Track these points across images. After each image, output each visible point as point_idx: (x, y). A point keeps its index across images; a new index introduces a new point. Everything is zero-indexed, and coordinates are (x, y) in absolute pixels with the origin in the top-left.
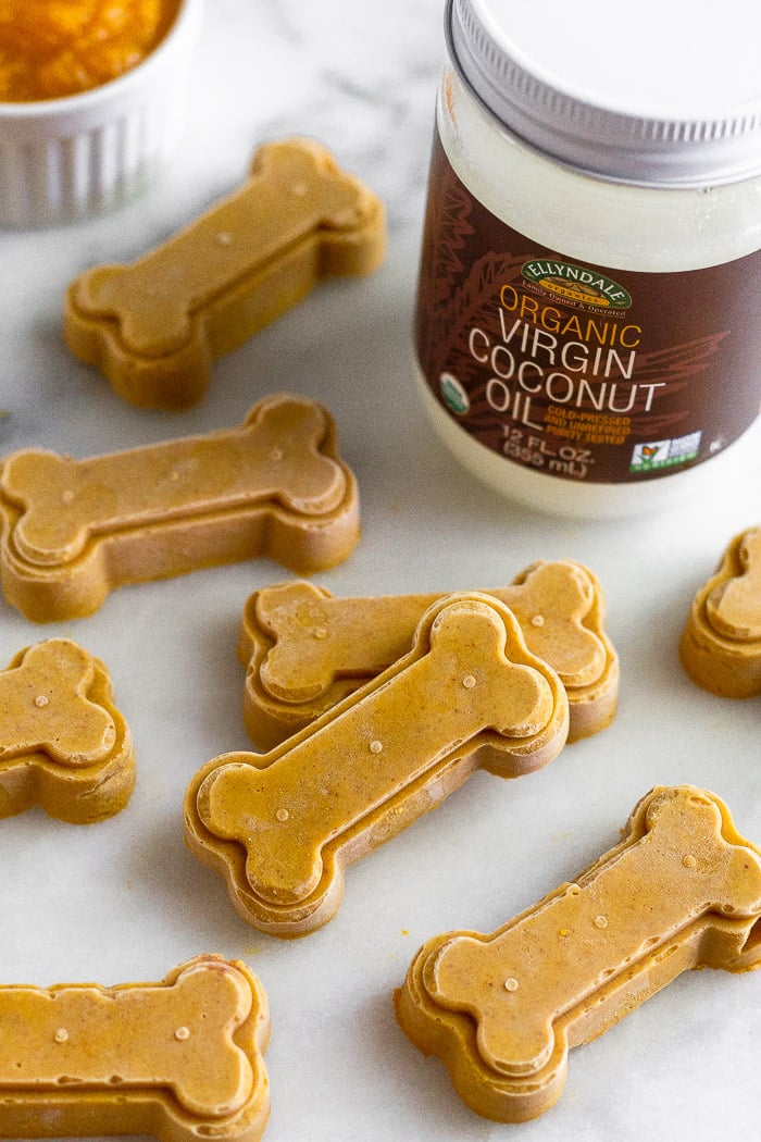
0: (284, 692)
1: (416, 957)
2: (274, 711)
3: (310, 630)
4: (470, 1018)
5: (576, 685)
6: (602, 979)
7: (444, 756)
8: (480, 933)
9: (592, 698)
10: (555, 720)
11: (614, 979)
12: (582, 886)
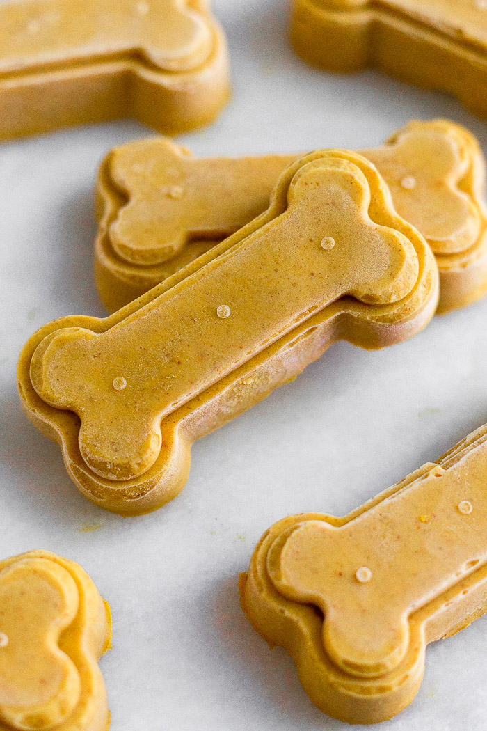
0: (133, 253)
1: (262, 541)
2: (123, 274)
3: (165, 190)
4: (316, 611)
5: (447, 250)
6: (464, 570)
7: (298, 323)
8: (332, 517)
9: (464, 266)
10: (421, 287)
11: (478, 570)
12: (446, 468)
